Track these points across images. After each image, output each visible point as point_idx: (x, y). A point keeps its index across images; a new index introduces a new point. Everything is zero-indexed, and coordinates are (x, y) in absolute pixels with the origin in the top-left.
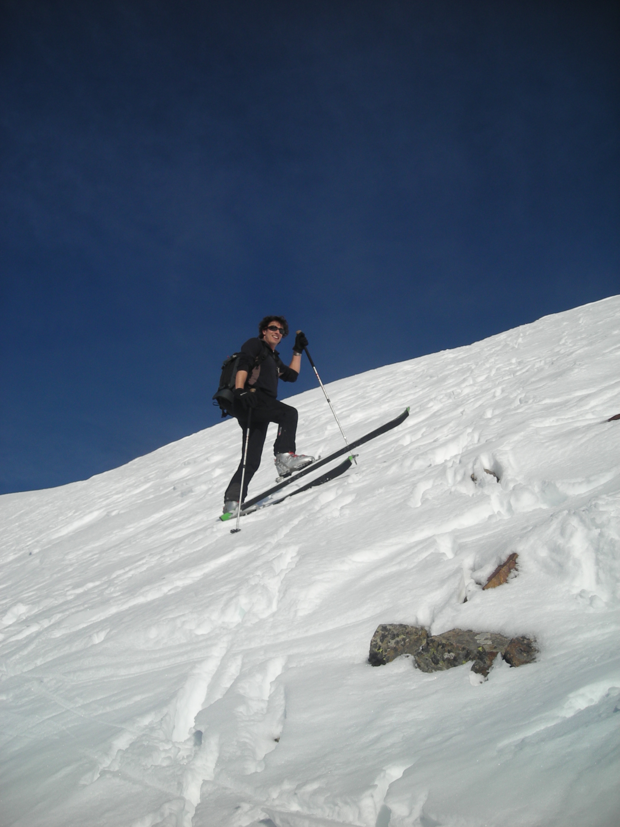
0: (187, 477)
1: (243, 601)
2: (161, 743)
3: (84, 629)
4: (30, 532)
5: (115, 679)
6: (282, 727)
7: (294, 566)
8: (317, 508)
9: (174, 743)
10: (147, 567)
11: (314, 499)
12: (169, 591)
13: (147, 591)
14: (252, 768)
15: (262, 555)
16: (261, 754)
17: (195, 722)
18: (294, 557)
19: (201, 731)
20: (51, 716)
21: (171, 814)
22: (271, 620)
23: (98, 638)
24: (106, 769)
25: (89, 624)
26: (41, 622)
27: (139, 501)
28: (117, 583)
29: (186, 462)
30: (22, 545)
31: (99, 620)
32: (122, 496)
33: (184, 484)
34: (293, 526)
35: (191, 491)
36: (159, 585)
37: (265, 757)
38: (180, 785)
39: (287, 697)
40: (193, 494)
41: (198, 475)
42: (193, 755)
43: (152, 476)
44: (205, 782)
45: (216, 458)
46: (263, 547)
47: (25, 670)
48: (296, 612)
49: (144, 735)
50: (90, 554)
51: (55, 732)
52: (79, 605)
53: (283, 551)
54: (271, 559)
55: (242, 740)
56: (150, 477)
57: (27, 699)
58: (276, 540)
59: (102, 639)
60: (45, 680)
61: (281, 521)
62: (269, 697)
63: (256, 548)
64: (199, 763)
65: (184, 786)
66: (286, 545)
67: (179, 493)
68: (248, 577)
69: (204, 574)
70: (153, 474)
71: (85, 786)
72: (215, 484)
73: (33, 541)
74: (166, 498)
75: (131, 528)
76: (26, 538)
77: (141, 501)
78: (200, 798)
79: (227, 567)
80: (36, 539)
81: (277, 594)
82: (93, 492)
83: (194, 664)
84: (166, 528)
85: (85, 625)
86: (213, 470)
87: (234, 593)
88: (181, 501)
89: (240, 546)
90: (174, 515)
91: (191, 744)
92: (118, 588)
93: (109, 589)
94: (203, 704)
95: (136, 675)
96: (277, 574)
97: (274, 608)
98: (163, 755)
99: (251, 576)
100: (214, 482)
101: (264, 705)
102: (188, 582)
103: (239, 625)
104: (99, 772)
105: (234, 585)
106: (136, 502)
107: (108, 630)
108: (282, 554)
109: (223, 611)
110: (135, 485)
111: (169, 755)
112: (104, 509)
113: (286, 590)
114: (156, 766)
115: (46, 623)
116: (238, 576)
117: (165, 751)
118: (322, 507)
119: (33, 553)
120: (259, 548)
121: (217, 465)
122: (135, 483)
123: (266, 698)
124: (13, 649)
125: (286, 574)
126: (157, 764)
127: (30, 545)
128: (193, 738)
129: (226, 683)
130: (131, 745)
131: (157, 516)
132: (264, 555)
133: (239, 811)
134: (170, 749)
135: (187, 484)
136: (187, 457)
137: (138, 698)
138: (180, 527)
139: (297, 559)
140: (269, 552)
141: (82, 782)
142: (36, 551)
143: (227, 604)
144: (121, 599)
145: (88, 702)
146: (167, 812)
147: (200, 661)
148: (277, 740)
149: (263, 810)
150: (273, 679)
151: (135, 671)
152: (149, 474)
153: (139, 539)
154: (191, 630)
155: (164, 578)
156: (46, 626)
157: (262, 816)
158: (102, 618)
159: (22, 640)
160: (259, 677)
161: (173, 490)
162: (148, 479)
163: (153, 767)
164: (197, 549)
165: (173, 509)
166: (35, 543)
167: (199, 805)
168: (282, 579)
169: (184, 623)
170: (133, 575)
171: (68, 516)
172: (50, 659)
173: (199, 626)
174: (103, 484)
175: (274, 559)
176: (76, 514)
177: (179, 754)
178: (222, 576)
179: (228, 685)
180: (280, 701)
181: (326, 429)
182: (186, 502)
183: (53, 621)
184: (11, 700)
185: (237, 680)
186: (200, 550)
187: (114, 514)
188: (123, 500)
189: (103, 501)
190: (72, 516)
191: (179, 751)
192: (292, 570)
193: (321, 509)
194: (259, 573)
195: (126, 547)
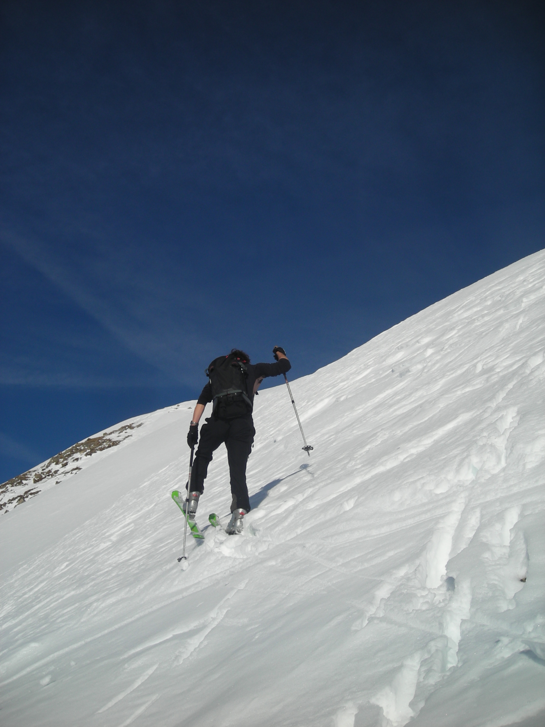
0: (402, 359)
1: (475, 460)
2: (418, 591)
3: (334, 499)
4: (272, 423)
5: (368, 539)
6: (526, 568)
7: (516, 425)
8: (528, 371)
9: (429, 590)
10: (381, 441)
11: (523, 364)
12: (405, 459)
13: (385, 461)
14: (504, 606)
15: (484, 419)
16: (511, 594)
17: (446, 569)
18: (515, 416)
19: (453, 577)
20: (317, 575)
21: (437, 650)
22: (502, 474)
23: (349, 505)
24: (373, 616)
25: (338, 494)
26: (295, 497)
27: (363, 386)
28: (356, 457)
29: (399, 346)
30: (266, 435)
31: (346, 490)
32: (347, 383)
33: (401, 366)
34: (509, 390)
35: (408, 371)
36: (396, 455)
37: (515, 595)
38: (441, 625)
39: (527, 541)
40: (410, 373)
41: (412, 356)
42: (448, 598)
43: (371, 363)
44: (463, 621)
45: (426, 340)
46: (484, 411)
47: (289, 538)
48: (524, 465)
49: (401, 585)
50: (327, 436)
51: (322, 588)
52: (326, 479)
53: (504, 413)
54: (494, 421)
55: (492, 582)
56: (369, 364)
57: (293, 563)
58: (495, 404)
59: (352, 505)
60: (307, 545)
61: (496, 386)
62: (510, 542)
63: (478, 413)
64: (454, 605)
65: (444, 626)
66: (506, 407)
67: (398, 374)
68: (475, 439)
69: (434, 441)
70: (371, 361)
71: (356, 631)
72: (429, 362)
73: (275, 430)
74: (387, 380)
75: (360, 409)
76: (269, 429)
77: (365, 385)
78: (461, 635)
79: (454, 432)
80: (277, 429)
81: (505, 451)
82: (321, 383)
83: (437, 520)
84: (391, 406)
85: (334, 496)
86: (425, 350)
87: (465, 454)
88: (401, 381)
89: (463, 413)
90: (396, 394)
91: (444, 590)
92: (358, 461)
93: (351, 463)
94: (450, 554)
95: (386, 534)
96: (501, 434)
97: (503, 463)
98: (421, 600)
99: (478, 438)
100: (428, 360)
101: (506, 551)
102: (421, 449)
103: (473, 481)
104: (367, 618)
105: (464, 447)
106: (361, 387)
107: (356, 498)
108: (503, 415)
109: (458, 471)
110: (357, 372)
111: (427, 600)
112: (333, 396)
113: (513, 447)
114: (417, 610)
115: (300, 498)
116: (466, 439)
117: (422, 596)
118: (533, 370)
119: (277, 441)
120: (481, 413)
121: (428, 346)
122: (356, 371)
123: (507, 543)
124: (275, 521)
125: (511, 432)
126: (417, 609)
127: (273, 434)
128: (445, 584)
129: (469, 534)
130: (392, 593)
131: (381, 396)
132: (486, 418)
133: (500, 644)
134: (427, 595)
135: (403, 366)
136: (399, 342)
137: (391, 554)
138: (404, 403)
139: (518, 418)
140: (491, 415)
141: (353, 628)
142: (280, 438)
143: (460, 464)
144: (363, 470)
145: (347, 561)
146: (433, 649)
147: (443, 517)
148: (523, 580)
149: (523, 642)
150: (512, 527)
151: (385, 530)
152: (368, 362)
153: (368, 418)
154: (430, 491)
155: (399, 448)
156: (301, 500)
157: (522, 647)
158: (349, 488)
159: (281, 514)
160: (498, 526)
161: (391, 373)
162: (368, 366)
163: (415, 612)
164: (423, 420)
165: (394, 389)
166: (278, 432)
167: (461, 641)
168: (507, 437)
169: (424, 484)
170: (369, 449)
171: (303, 406)
172: (308, 527)
173: (437, 486)
174: (328, 375)
175: (497, 420)
176: (309, 403)
177: (435, 599)
178: (451, 441)
179: (471, 535)
180: (521, 545)
181: (522, 302)
182: (406, 381)
183: (306, 495)
184: (280, 565)
185: (479, 530)
186: (425, 421)
187: (342, 399)
188: (348, 387)
189: (331, 389)
190: (305, 405)
191: (435, 597)
192: (515, 428)
193: (532, 372)
194: (485, 434)
195: (358, 426)
